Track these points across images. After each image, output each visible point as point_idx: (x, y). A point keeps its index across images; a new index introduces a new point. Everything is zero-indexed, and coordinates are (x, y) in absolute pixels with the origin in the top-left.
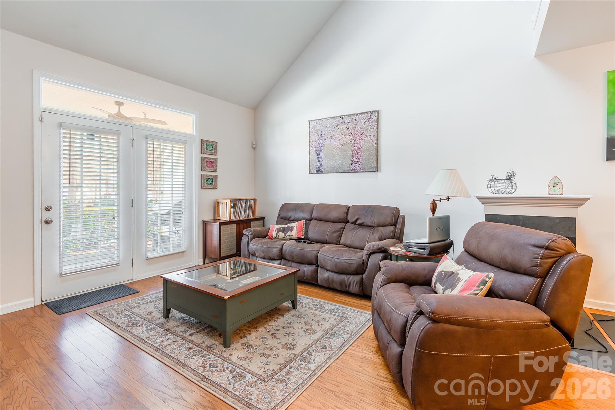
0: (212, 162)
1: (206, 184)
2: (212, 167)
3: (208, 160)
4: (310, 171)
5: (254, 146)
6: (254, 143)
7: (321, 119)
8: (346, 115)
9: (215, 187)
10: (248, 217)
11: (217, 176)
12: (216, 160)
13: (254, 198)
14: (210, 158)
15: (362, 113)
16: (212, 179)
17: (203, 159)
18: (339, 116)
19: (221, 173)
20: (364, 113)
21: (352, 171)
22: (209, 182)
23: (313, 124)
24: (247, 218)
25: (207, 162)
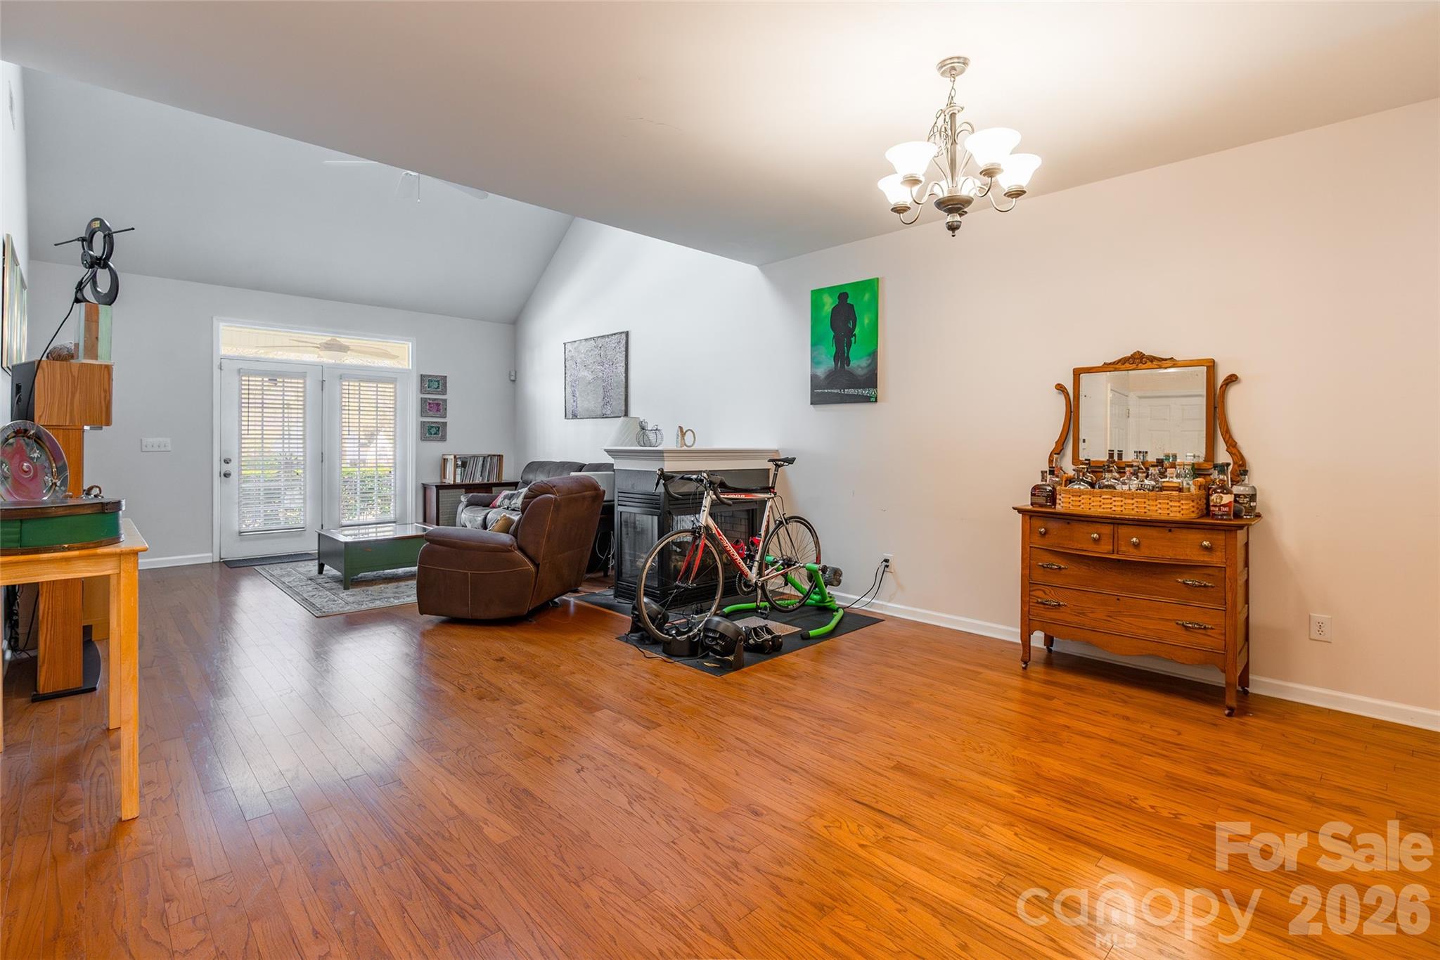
0: (438, 405)
1: (427, 435)
2: (438, 410)
3: (431, 402)
4: (566, 416)
5: (513, 378)
6: (513, 373)
7: (575, 342)
8: (599, 337)
9: (443, 438)
10: (488, 481)
11: (446, 423)
12: (445, 401)
13: (498, 454)
14: (435, 399)
15: (612, 335)
16: (439, 428)
17: (423, 401)
18: (591, 338)
19: (453, 418)
20: (615, 334)
21: (604, 416)
22: (433, 431)
23: (568, 346)
24: (486, 481)
25: (430, 404)
